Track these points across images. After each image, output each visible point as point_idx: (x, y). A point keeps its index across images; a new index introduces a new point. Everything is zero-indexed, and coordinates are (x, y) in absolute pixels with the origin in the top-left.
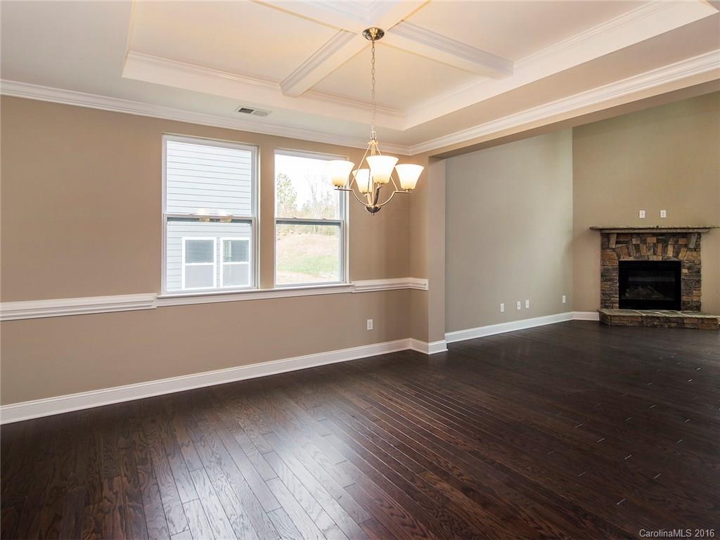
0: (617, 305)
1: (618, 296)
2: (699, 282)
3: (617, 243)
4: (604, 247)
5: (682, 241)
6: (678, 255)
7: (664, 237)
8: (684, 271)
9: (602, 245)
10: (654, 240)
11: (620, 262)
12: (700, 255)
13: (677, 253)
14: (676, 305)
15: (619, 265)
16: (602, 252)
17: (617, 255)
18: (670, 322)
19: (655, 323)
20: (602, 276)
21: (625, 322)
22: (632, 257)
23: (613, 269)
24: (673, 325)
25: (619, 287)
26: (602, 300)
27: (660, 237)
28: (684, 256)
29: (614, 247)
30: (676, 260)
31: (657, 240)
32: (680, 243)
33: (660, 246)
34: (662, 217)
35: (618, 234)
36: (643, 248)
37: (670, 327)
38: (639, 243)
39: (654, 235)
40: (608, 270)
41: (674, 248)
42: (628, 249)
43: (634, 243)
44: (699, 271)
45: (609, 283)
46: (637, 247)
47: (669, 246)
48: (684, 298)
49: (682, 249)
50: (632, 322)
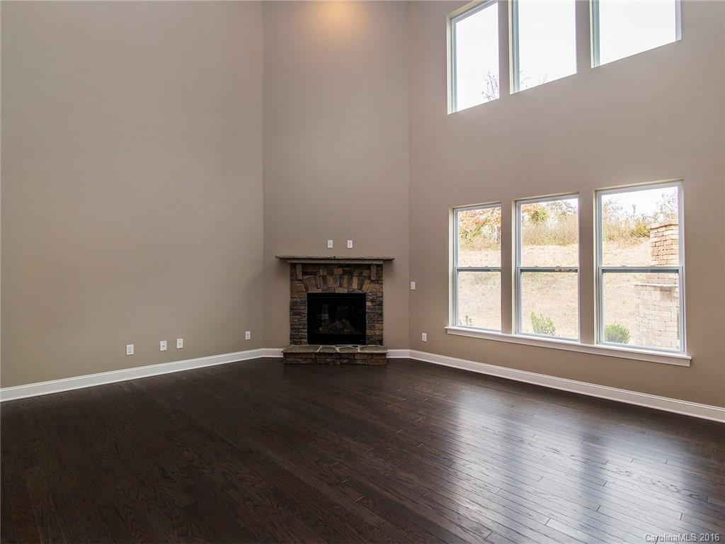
0: (306, 340)
1: (306, 331)
2: (381, 315)
3: (304, 274)
4: (293, 278)
5: (365, 273)
6: (362, 288)
7: (349, 269)
8: (368, 304)
9: (291, 276)
10: (340, 271)
11: (309, 294)
12: (382, 287)
13: (361, 285)
14: (361, 339)
15: (308, 298)
16: (291, 283)
17: (305, 287)
18: (342, 358)
19: (328, 360)
20: (291, 309)
21: (300, 360)
22: (320, 290)
23: (302, 303)
24: (345, 361)
25: (308, 320)
26: (291, 335)
27: (346, 269)
28: (368, 288)
29: (301, 278)
30: (361, 292)
31: (344, 271)
32: (364, 274)
33: (346, 277)
34: (349, 247)
35: (303, 264)
36: (330, 280)
37: (342, 364)
38: (326, 274)
39: (340, 266)
40: (296, 303)
41: (359, 279)
42: (315, 280)
43: (321, 274)
44: (381, 304)
45: (297, 317)
46: (324, 278)
47: (354, 278)
48: (368, 332)
49: (366, 281)
50: (306, 359)
